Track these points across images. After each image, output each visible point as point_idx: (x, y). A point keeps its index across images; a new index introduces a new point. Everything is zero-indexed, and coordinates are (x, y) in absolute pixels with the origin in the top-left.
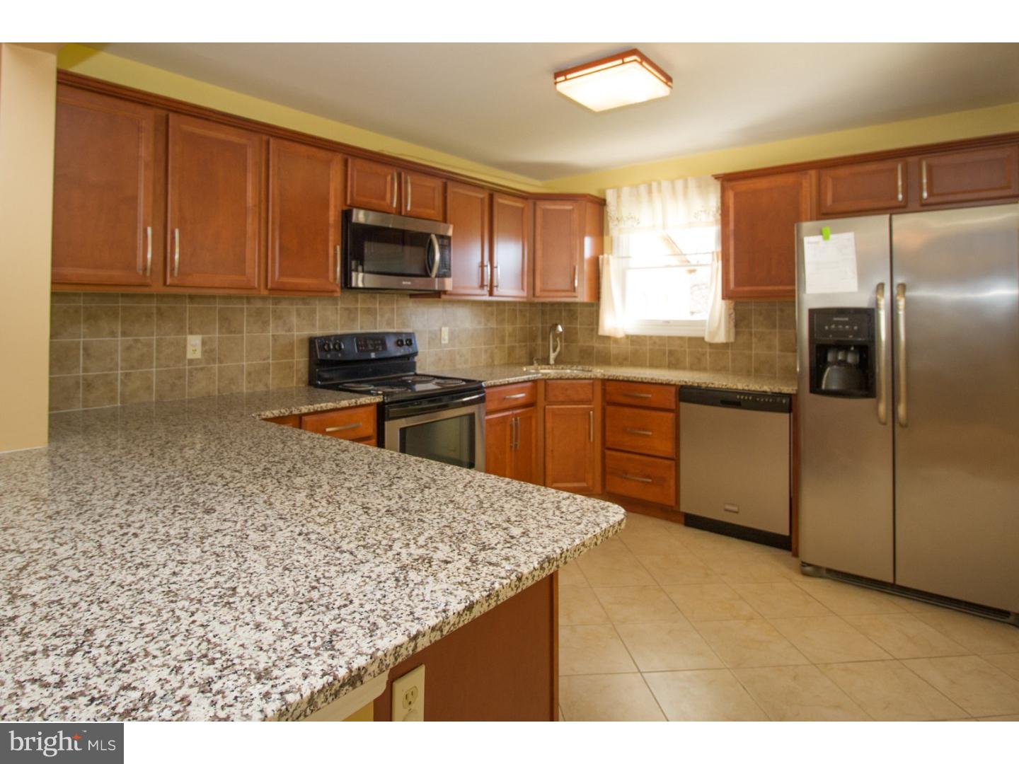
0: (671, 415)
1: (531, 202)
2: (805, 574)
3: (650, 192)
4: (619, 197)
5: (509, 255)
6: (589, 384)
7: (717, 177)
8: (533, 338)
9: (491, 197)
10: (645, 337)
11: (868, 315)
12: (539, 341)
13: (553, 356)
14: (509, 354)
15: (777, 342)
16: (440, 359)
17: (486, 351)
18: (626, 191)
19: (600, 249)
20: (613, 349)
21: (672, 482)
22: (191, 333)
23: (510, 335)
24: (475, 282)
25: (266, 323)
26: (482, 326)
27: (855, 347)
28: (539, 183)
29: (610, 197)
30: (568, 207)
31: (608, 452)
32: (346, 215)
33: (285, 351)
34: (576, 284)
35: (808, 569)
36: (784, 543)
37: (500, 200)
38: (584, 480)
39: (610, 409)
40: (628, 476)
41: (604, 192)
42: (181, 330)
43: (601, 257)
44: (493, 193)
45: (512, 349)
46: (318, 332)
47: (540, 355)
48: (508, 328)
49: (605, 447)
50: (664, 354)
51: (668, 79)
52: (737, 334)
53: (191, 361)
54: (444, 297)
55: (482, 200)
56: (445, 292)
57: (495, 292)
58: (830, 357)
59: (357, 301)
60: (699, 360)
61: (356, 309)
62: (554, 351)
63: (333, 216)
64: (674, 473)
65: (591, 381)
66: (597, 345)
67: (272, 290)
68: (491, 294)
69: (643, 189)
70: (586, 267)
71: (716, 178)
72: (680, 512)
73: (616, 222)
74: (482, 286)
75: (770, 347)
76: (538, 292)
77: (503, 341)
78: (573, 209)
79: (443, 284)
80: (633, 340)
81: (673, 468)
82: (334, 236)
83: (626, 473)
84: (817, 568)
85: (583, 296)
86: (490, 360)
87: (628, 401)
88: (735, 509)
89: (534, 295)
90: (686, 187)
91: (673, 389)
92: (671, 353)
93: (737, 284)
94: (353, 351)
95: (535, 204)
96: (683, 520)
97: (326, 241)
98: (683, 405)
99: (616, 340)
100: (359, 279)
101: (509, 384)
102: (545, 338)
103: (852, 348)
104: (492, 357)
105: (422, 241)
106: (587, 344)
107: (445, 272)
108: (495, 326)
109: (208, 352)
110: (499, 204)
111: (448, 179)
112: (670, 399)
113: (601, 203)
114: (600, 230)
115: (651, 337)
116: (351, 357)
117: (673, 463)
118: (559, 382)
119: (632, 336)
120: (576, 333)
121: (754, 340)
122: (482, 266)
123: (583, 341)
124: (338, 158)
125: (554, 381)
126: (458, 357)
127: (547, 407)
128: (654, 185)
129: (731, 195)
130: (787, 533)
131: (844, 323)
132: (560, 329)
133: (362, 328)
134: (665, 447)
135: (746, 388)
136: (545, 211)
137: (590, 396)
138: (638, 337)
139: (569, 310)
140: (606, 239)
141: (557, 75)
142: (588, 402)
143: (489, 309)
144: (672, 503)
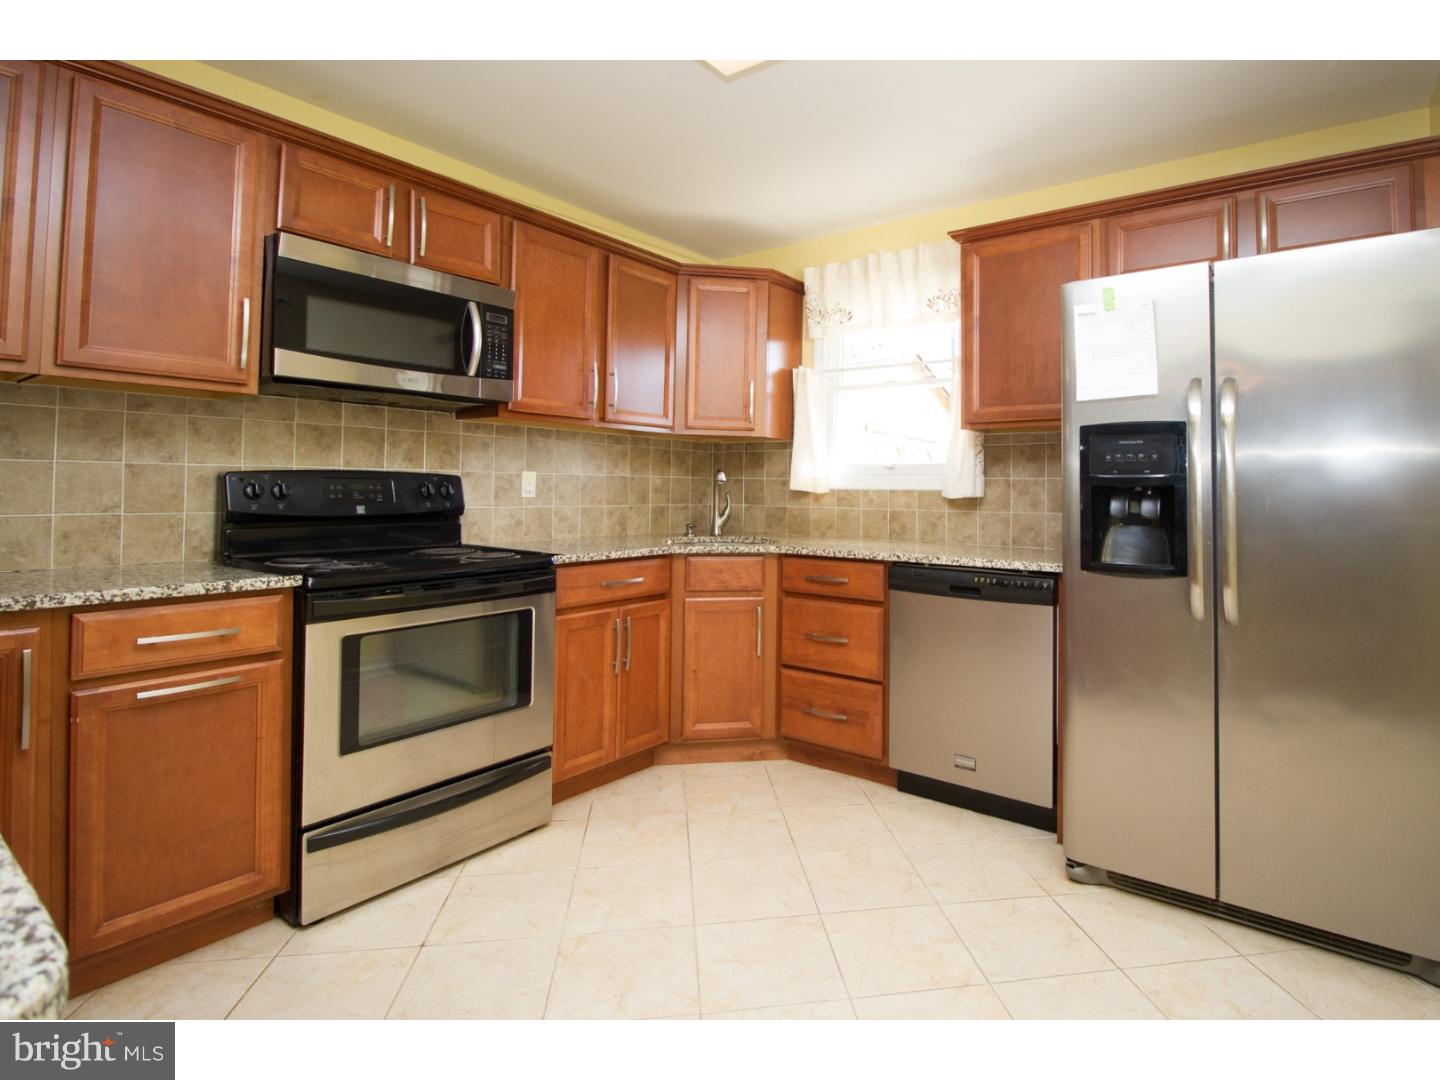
0: (877, 611)
1: (681, 278)
2: (1073, 880)
3: (865, 269)
4: (822, 278)
6: (757, 563)
7: (956, 235)
10: (858, 491)
11: (1175, 433)
13: (718, 524)
14: (656, 520)
15: (1044, 497)
16: (519, 523)
17: (611, 513)
18: (832, 269)
19: (795, 358)
21: (878, 720)
23: (656, 490)
24: (572, 396)
26: (604, 474)
27: (1154, 489)
29: (811, 280)
30: (740, 288)
31: (785, 672)
34: (751, 409)
35: (1078, 870)
36: (1046, 819)
37: (623, 268)
38: (747, 718)
39: (789, 601)
40: (814, 711)
41: (800, 271)
43: (795, 371)
45: (660, 512)
48: (652, 479)
49: (783, 665)
50: (885, 517)
52: (987, 484)
57: (611, 415)
58: (1115, 506)
59: (337, 415)
60: (934, 525)
61: (338, 430)
62: (721, 514)
64: (880, 704)
65: (761, 559)
66: (788, 506)
68: (603, 417)
69: (855, 266)
70: (768, 386)
71: (954, 237)
72: (889, 769)
73: (818, 319)
75: (1035, 505)
76: (691, 420)
77: (644, 499)
78: (749, 293)
80: (844, 497)
81: (880, 696)
82: (240, 280)
83: (811, 705)
84: (1092, 870)
85: (766, 427)
86: (618, 529)
87: (815, 588)
88: (971, 764)
89: (685, 424)
90: (917, 260)
91: (881, 570)
92: (894, 516)
93: (983, 404)
95: (689, 283)
96: (896, 780)
98: (894, 593)
99: (818, 497)
101: (612, 561)
103: (1149, 492)
104: (623, 523)
106: (775, 506)
107: (499, 369)
108: (628, 474)
111: (515, 217)
112: (872, 584)
113: (797, 289)
114: (795, 329)
115: (866, 492)
117: (880, 687)
118: (708, 559)
119: (839, 491)
120: (762, 489)
121: (1013, 494)
122: (584, 370)
123: (767, 502)
125: (700, 559)
126: (555, 521)
127: (687, 600)
128: (872, 258)
129: (976, 262)
130: (1049, 805)
131: (1136, 450)
133: (348, 463)
134: (865, 662)
135: (989, 565)
136: (704, 294)
137: (760, 581)
138: (847, 492)
140: (805, 343)
142: (758, 591)
143: (619, 447)
144: (877, 754)
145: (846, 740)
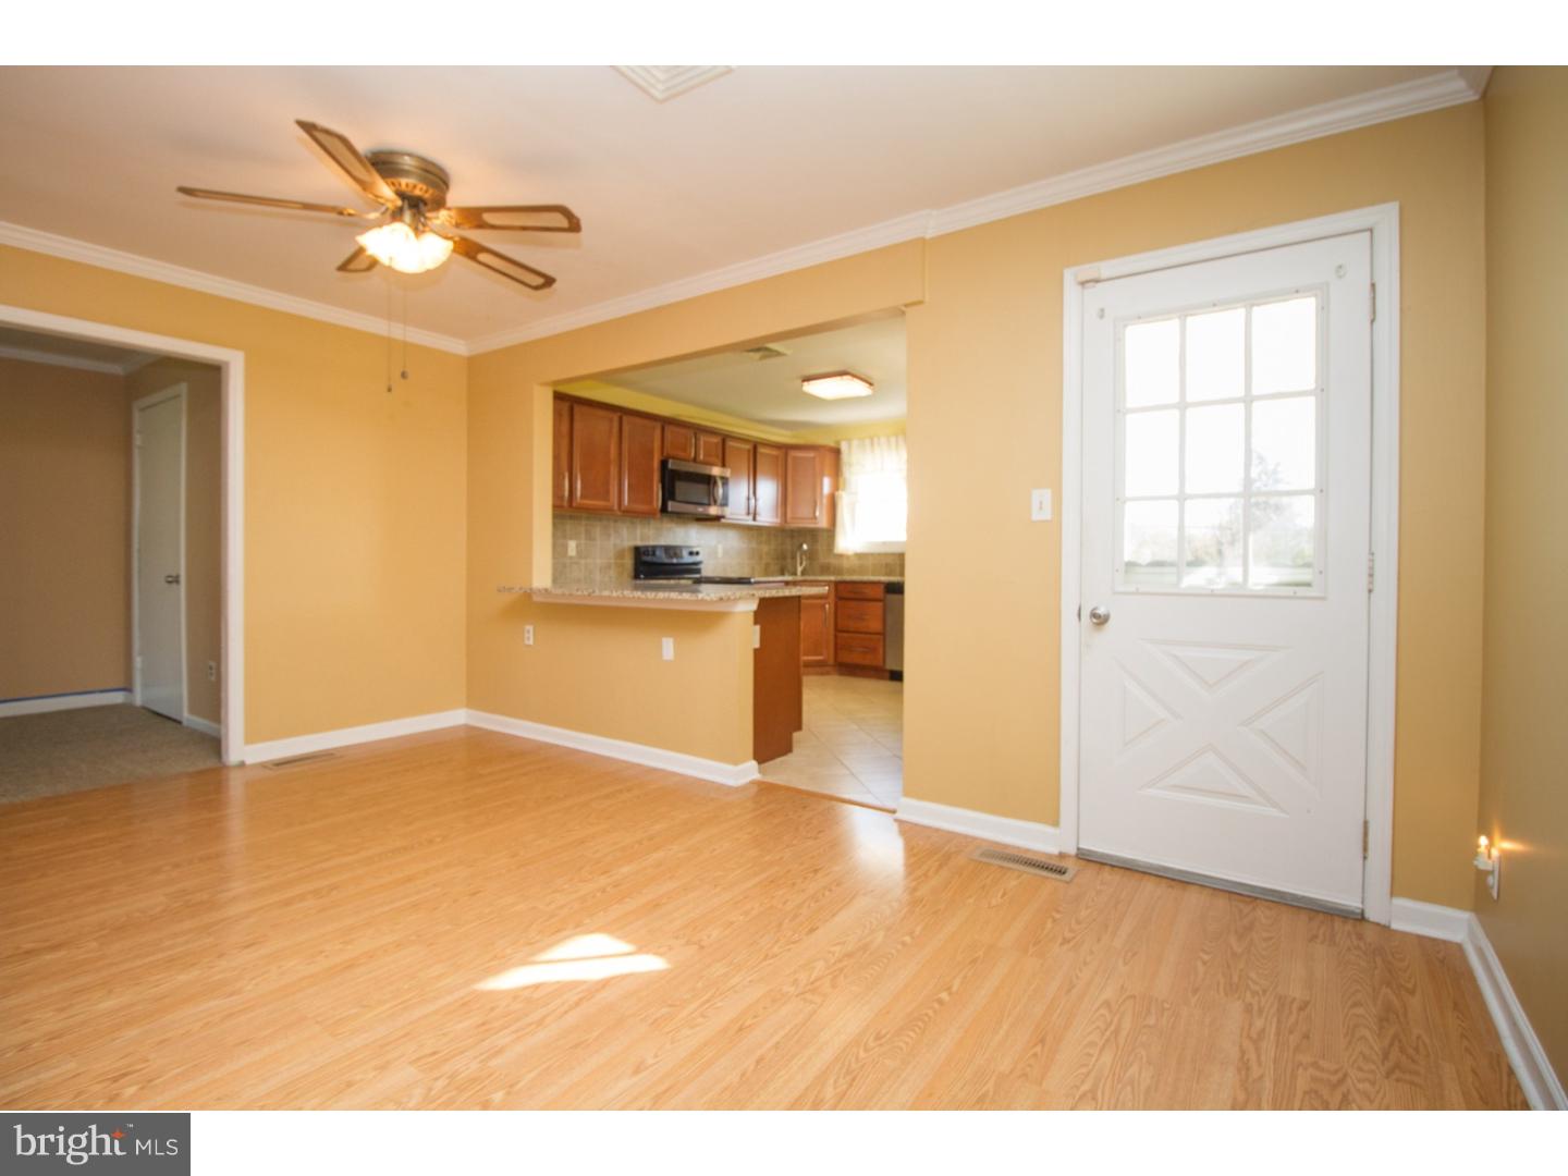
0: (881, 604)
1: (784, 450)
3: (872, 444)
4: (850, 447)
5: (767, 490)
6: (826, 585)
8: (784, 558)
9: (755, 448)
10: (868, 553)
12: (789, 561)
13: (799, 569)
14: (766, 570)
18: (855, 443)
19: (836, 487)
20: (846, 564)
21: (882, 650)
22: (571, 539)
24: (744, 511)
25: (609, 535)
28: (788, 433)
29: (844, 447)
30: (811, 454)
31: (840, 635)
32: (664, 463)
33: (620, 555)
34: (817, 514)
37: (761, 450)
38: (821, 654)
39: (840, 602)
40: (852, 649)
41: (838, 442)
42: (565, 537)
43: (837, 493)
44: (756, 446)
45: (767, 565)
46: (639, 543)
47: (790, 567)
48: (765, 548)
49: (837, 630)
51: (871, 384)
53: (571, 558)
54: (723, 520)
55: (749, 451)
56: (723, 517)
57: (758, 518)
62: (801, 564)
63: (656, 464)
64: (883, 643)
65: (827, 583)
66: (833, 561)
67: (624, 512)
68: (754, 519)
69: (867, 442)
70: (825, 501)
72: (886, 671)
73: (848, 467)
74: (748, 514)
76: (789, 520)
77: (761, 558)
78: (814, 458)
79: (723, 511)
80: (860, 556)
81: (883, 640)
82: (656, 476)
83: (851, 647)
85: (823, 523)
87: (854, 596)
89: (786, 521)
90: (897, 441)
91: (882, 587)
92: (887, 565)
94: (662, 557)
95: (787, 453)
96: (887, 675)
97: (652, 481)
98: (889, 595)
99: (848, 557)
100: (671, 505)
101: (769, 582)
102: (794, 558)
105: (709, 481)
106: (827, 561)
107: (725, 504)
109: (579, 552)
110: (762, 454)
111: (725, 437)
112: (879, 592)
113: (837, 452)
114: (837, 472)
115: (872, 554)
116: (659, 561)
117: (882, 637)
119: (859, 553)
122: (749, 499)
123: (822, 559)
124: (658, 426)
126: (728, 568)
128: (876, 439)
132: (805, 547)
134: (875, 625)
136: (794, 458)
137: (827, 593)
138: (863, 553)
139: (812, 534)
140: (841, 480)
141: (804, 381)
142: (826, 598)
144: (881, 664)
145: (868, 660)
